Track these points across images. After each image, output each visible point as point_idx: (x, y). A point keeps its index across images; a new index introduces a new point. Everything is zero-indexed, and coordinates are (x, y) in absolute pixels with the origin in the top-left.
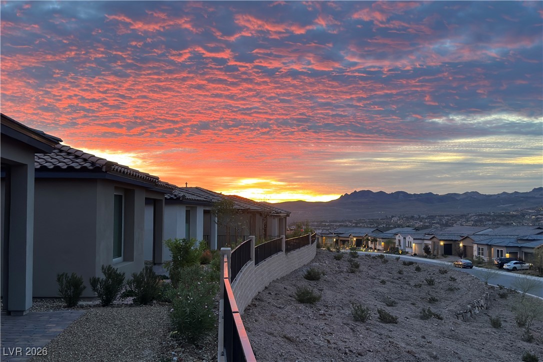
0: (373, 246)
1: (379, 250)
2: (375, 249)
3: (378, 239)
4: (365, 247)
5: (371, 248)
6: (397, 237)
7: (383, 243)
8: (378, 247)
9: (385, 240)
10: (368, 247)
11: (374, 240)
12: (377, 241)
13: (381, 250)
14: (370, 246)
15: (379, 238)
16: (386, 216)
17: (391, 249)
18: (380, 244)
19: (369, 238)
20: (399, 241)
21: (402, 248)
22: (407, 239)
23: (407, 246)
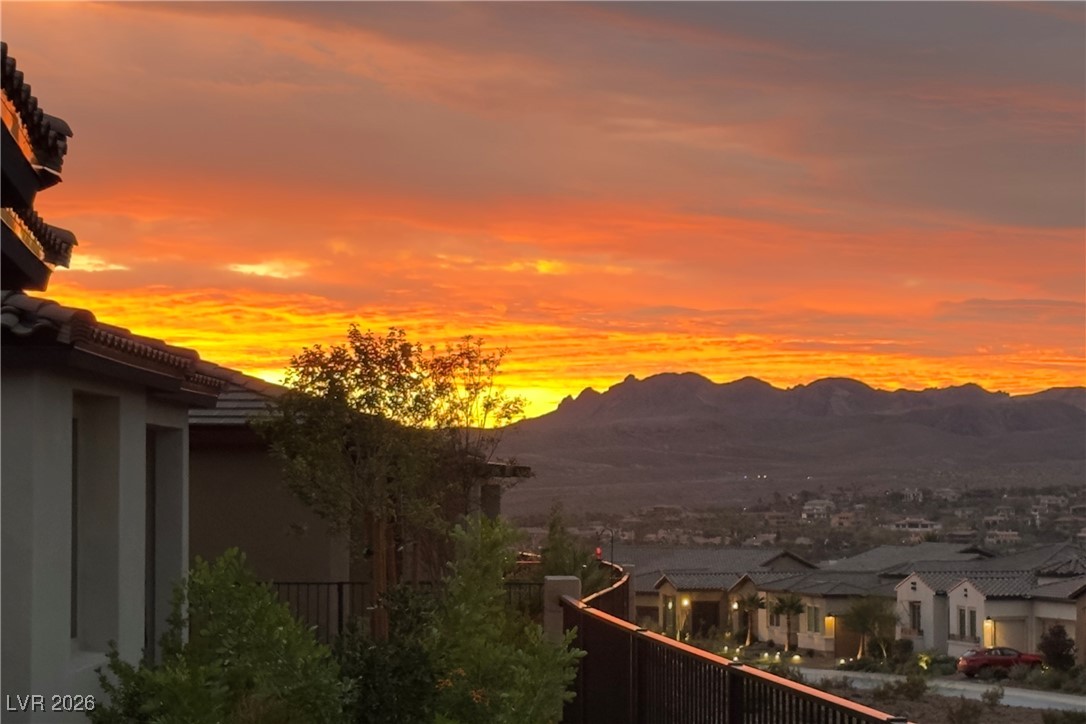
0: (780, 635)
1: (809, 653)
2: (794, 649)
3: (807, 602)
4: (740, 639)
5: (771, 646)
6: (903, 591)
7: (830, 621)
8: (804, 640)
9: (844, 607)
10: (754, 639)
11: (788, 608)
12: (799, 610)
13: (820, 654)
14: (764, 631)
15: (812, 596)
16: (777, 495)
17: (874, 648)
18: (816, 626)
19: (762, 595)
20: (915, 607)
21: (930, 639)
22: (955, 598)
23: (954, 629)
